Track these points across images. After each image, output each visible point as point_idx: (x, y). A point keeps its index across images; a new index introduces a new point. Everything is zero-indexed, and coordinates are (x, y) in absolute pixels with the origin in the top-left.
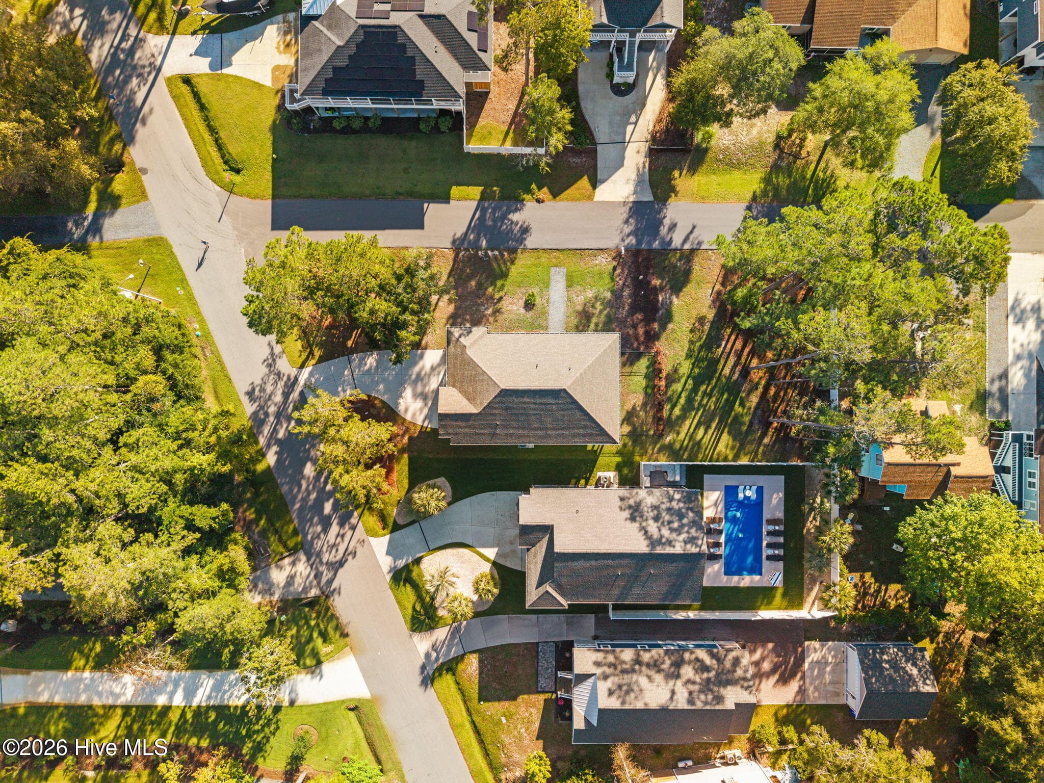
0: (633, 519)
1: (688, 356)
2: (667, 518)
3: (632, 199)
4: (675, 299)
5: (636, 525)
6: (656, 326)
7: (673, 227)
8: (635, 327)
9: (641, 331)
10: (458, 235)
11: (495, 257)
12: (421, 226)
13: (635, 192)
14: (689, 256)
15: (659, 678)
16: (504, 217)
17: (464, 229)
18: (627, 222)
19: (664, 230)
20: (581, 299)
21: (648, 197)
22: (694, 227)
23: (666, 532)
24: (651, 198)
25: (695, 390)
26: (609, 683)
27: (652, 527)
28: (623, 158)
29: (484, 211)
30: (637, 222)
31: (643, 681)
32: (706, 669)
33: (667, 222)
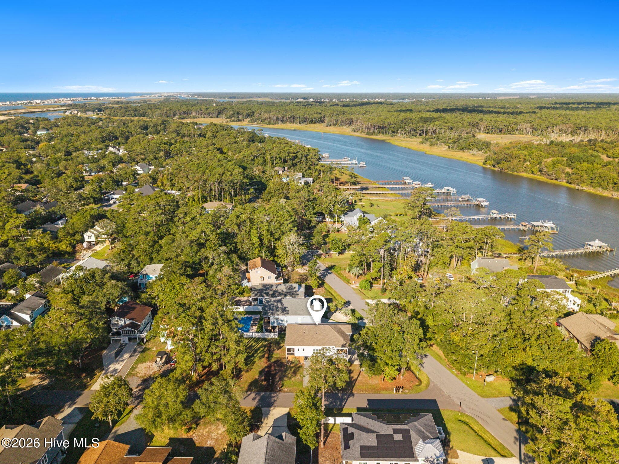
0: (285, 308)
1: (255, 362)
2: (274, 308)
3: (272, 408)
4: (257, 377)
5: (284, 306)
6: (266, 370)
7: (254, 399)
8: (275, 370)
9: (273, 368)
10: (352, 397)
11: (334, 391)
12: (369, 400)
13: (270, 411)
14: (249, 389)
15: (280, 291)
16: (331, 403)
17: (349, 399)
18: (275, 401)
19: (258, 398)
20: (297, 378)
21: (263, 409)
22: (245, 399)
23: (275, 304)
24: (262, 409)
25: (254, 354)
26: (295, 290)
27: (279, 305)
28: (274, 422)
29: (341, 404)
30: (270, 401)
31: (285, 290)
32: (265, 293)
33: (256, 400)
